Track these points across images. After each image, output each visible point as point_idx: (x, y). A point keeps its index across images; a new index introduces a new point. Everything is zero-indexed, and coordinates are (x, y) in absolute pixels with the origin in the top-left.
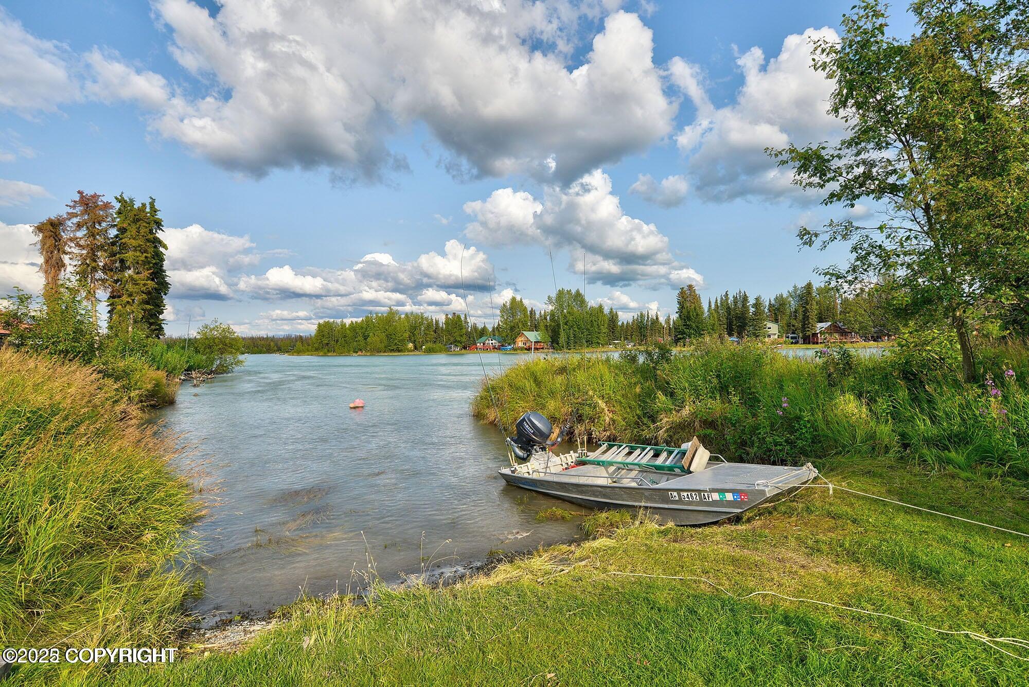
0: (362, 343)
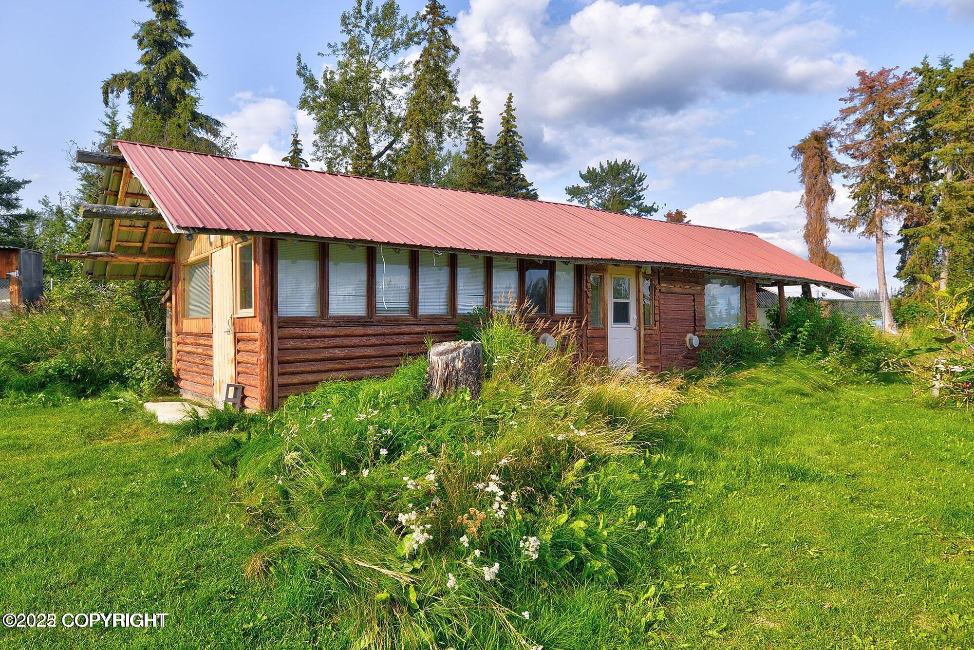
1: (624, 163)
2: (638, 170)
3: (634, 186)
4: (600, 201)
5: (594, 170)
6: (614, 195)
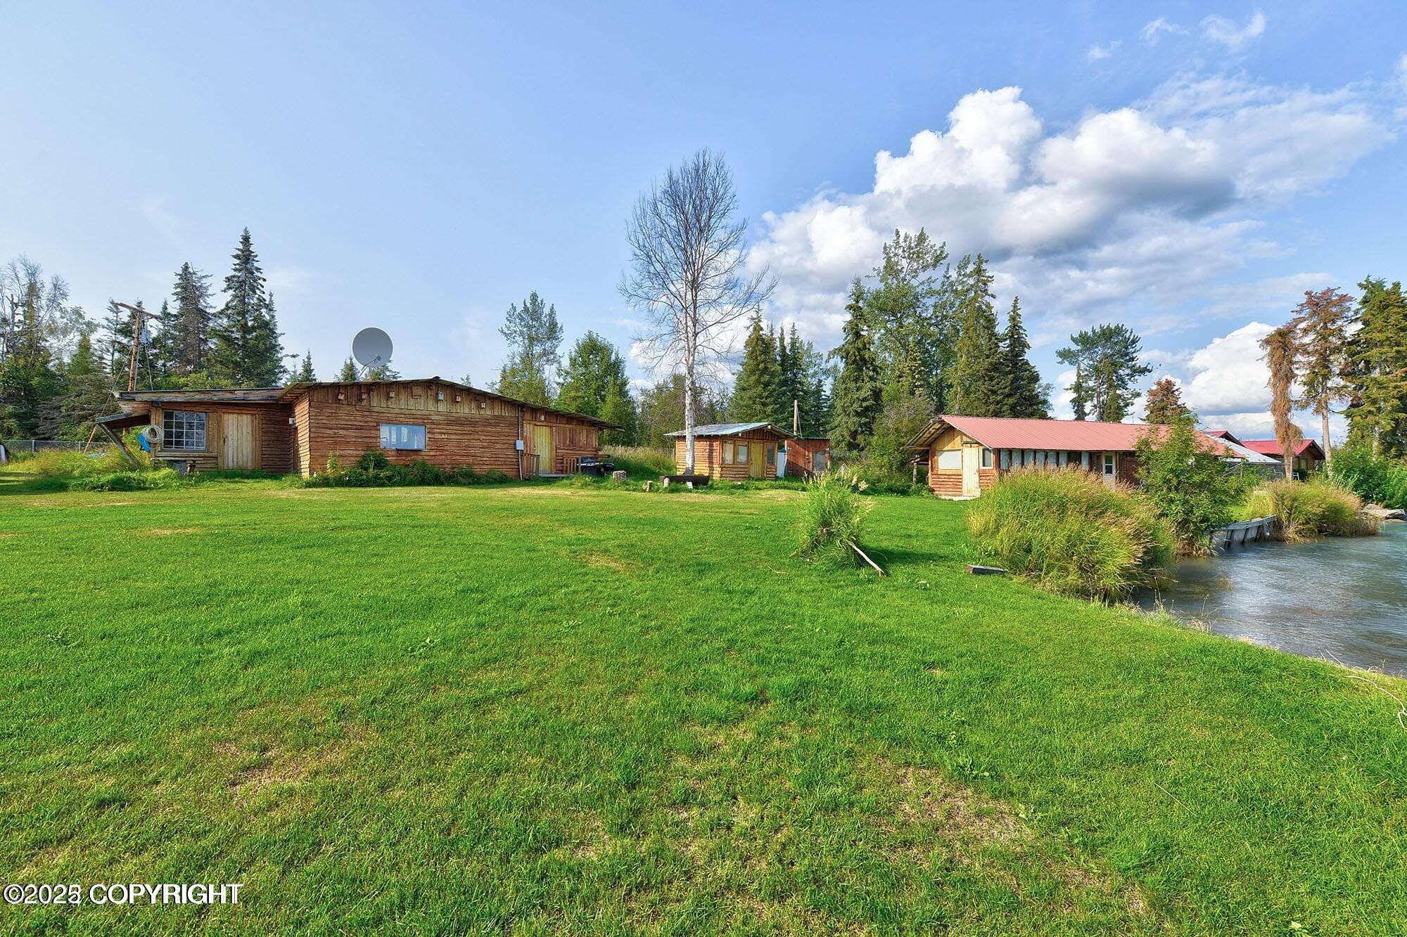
1: (1117, 327)
2: (1131, 332)
3: (1127, 348)
4: (1091, 363)
5: (1086, 333)
6: (1106, 356)
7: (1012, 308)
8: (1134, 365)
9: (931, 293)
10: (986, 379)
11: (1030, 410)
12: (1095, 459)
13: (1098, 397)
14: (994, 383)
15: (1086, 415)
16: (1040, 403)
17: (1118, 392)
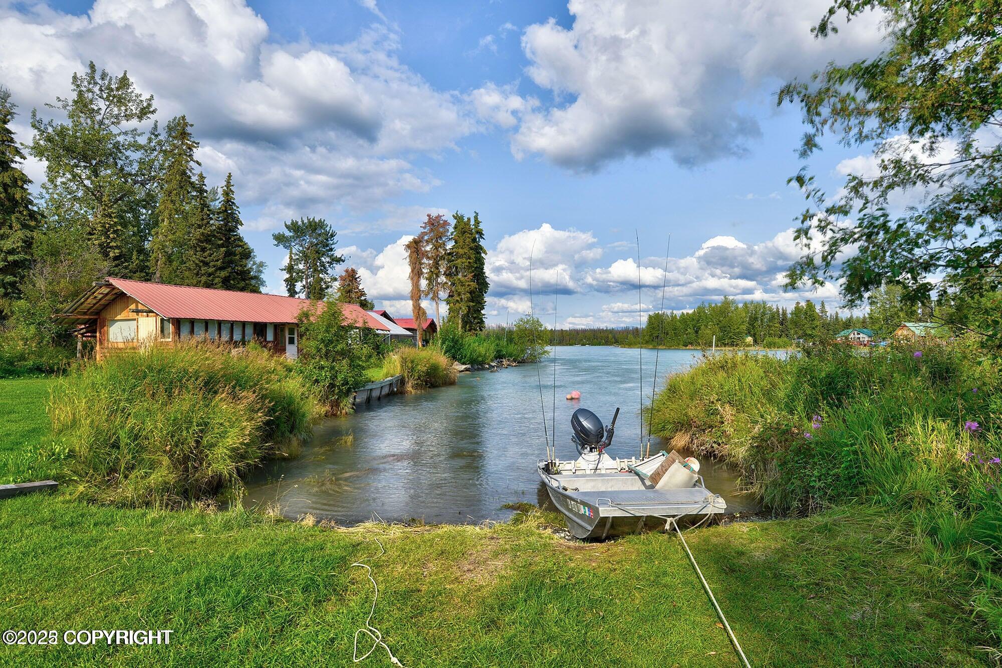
0: (693, 336)
1: (320, 221)
2: (331, 227)
4: (301, 249)
5: (296, 223)
6: (312, 244)
7: (225, 183)
8: (333, 255)
9: (137, 147)
10: (198, 249)
11: (242, 284)
12: (279, 331)
13: (307, 279)
14: (206, 254)
15: (296, 293)
16: (252, 278)
17: (321, 275)
